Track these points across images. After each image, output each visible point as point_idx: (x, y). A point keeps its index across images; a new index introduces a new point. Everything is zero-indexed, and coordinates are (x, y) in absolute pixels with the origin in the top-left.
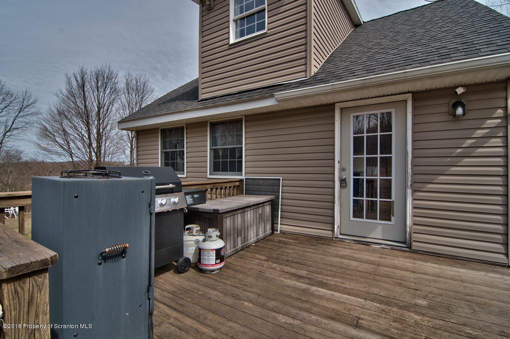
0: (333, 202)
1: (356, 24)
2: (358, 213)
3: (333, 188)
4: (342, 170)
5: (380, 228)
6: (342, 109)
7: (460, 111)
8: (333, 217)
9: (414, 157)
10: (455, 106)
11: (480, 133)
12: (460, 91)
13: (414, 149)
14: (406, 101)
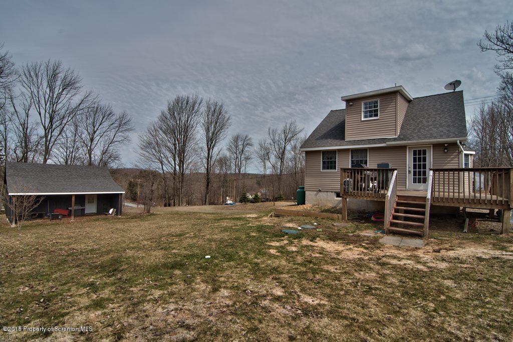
0: (406, 178)
1: (409, 101)
2: (415, 182)
3: (406, 174)
4: (409, 168)
5: (422, 186)
6: (409, 148)
7: (446, 151)
8: (406, 183)
9: (433, 163)
10: (445, 149)
11: (452, 157)
12: (446, 145)
13: (433, 161)
14: (430, 146)
